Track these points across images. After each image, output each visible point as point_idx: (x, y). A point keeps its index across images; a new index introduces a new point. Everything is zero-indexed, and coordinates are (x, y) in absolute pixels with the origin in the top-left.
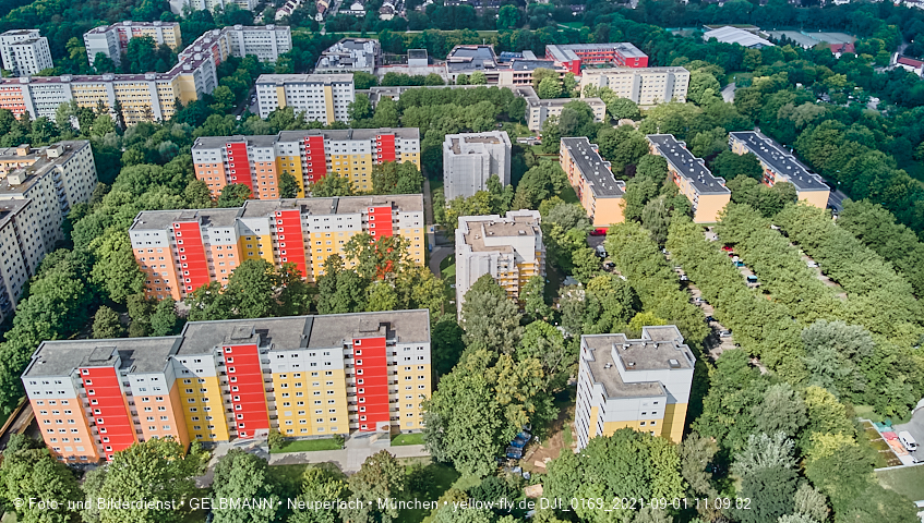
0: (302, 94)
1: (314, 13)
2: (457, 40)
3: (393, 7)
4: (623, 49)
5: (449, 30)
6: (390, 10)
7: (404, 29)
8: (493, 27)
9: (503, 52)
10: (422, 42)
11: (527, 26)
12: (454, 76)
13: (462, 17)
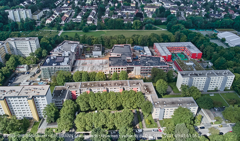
0: (16, 102)
1: (61, 21)
2: (115, 40)
3: (93, 17)
4: (189, 47)
5: (113, 29)
6: (91, 19)
7: (95, 29)
8: (130, 29)
9: (135, 46)
10: (100, 41)
11: (144, 27)
12: (112, 69)
13: (118, 25)
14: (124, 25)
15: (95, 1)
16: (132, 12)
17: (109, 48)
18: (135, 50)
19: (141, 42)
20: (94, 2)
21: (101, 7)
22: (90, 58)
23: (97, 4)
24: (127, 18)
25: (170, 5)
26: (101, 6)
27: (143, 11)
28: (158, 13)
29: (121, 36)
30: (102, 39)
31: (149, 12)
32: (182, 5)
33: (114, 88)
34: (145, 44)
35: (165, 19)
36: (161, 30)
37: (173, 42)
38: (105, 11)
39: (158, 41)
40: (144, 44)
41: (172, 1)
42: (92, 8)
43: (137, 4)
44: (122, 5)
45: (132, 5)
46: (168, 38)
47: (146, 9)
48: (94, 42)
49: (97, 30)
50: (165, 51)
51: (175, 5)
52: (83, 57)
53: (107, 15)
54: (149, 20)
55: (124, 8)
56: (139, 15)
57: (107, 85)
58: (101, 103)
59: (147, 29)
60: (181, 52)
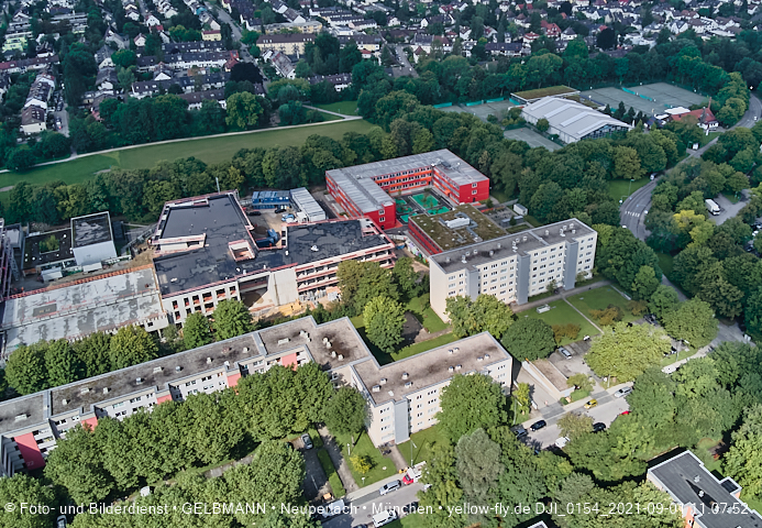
2: (167, 185)
3: (44, 105)
4: (446, 166)
5: (148, 142)
6: (38, 115)
7: (66, 153)
8: (221, 128)
9: (256, 194)
10: (98, 199)
11: (275, 118)
12: (175, 303)
13: (167, 120)
14: (189, 117)
15: (41, 36)
16: (212, 63)
17: (143, 223)
18: (259, 207)
19: (277, 173)
20: (38, 40)
21: (72, 59)
22: (67, 279)
23: (55, 46)
24: (197, 90)
25: (351, 25)
26: (73, 53)
27: (257, 53)
28: (317, 58)
29: (188, 164)
30: (104, 189)
31: (281, 59)
32: (394, 22)
33: (204, 379)
34: (294, 181)
35: (345, 78)
36: (342, 122)
37: (391, 157)
38: (95, 70)
39: (336, 161)
40: (290, 179)
41: (356, 12)
42: (35, 67)
43: (226, 30)
44: (166, 40)
45: (206, 37)
46: (370, 147)
47: (268, 46)
48: (68, 209)
49: (74, 157)
50: (372, 192)
51: (371, 26)
52: (32, 282)
53: (109, 86)
54: (289, 87)
55: (175, 51)
56: (245, 75)
57: (167, 373)
58: (157, 455)
59: (290, 124)
60: (423, 188)
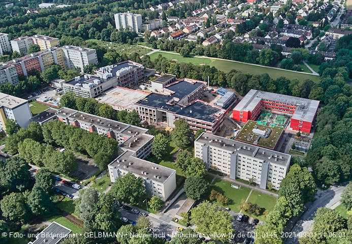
6: (211, 39)
7: (201, 55)
8: (255, 62)
9: (221, 88)
10: (176, 70)
14: (246, 54)
22: (144, 90)
39: (258, 86)
44: (297, 23)
45: (314, 25)
47: (331, 33)
49: (203, 57)
52: (137, 87)
53: (248, 36)
54: (297, 52)
57: (99, 122)
59: (284, 68)
60: (283, 113)
